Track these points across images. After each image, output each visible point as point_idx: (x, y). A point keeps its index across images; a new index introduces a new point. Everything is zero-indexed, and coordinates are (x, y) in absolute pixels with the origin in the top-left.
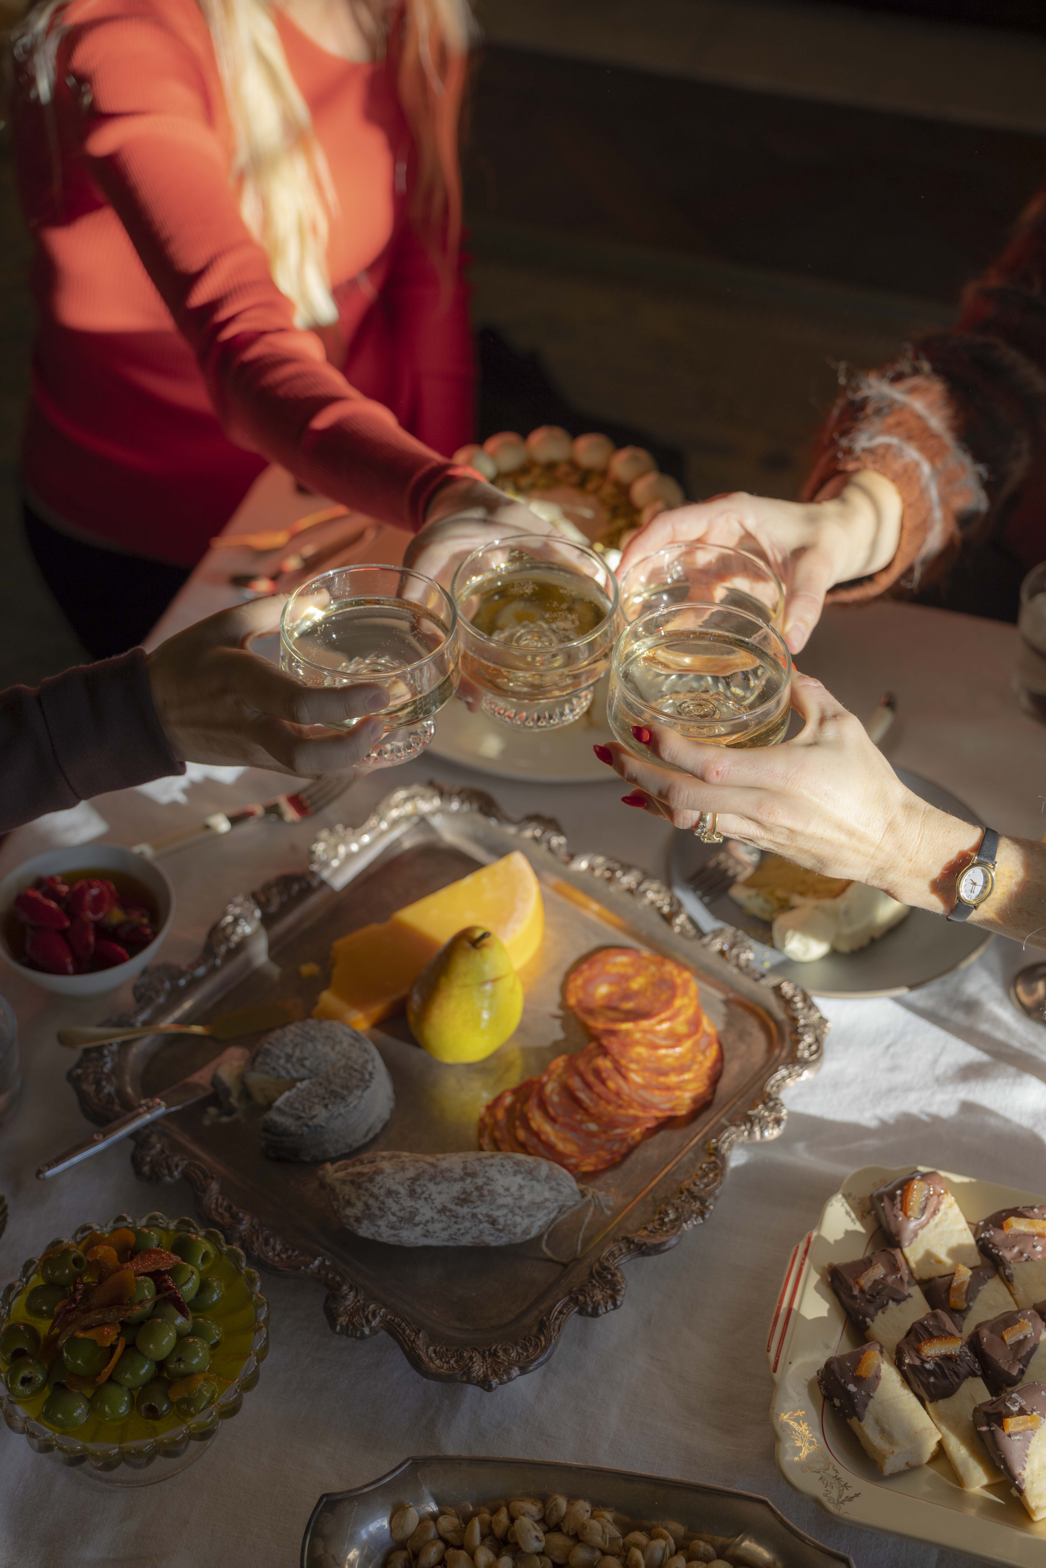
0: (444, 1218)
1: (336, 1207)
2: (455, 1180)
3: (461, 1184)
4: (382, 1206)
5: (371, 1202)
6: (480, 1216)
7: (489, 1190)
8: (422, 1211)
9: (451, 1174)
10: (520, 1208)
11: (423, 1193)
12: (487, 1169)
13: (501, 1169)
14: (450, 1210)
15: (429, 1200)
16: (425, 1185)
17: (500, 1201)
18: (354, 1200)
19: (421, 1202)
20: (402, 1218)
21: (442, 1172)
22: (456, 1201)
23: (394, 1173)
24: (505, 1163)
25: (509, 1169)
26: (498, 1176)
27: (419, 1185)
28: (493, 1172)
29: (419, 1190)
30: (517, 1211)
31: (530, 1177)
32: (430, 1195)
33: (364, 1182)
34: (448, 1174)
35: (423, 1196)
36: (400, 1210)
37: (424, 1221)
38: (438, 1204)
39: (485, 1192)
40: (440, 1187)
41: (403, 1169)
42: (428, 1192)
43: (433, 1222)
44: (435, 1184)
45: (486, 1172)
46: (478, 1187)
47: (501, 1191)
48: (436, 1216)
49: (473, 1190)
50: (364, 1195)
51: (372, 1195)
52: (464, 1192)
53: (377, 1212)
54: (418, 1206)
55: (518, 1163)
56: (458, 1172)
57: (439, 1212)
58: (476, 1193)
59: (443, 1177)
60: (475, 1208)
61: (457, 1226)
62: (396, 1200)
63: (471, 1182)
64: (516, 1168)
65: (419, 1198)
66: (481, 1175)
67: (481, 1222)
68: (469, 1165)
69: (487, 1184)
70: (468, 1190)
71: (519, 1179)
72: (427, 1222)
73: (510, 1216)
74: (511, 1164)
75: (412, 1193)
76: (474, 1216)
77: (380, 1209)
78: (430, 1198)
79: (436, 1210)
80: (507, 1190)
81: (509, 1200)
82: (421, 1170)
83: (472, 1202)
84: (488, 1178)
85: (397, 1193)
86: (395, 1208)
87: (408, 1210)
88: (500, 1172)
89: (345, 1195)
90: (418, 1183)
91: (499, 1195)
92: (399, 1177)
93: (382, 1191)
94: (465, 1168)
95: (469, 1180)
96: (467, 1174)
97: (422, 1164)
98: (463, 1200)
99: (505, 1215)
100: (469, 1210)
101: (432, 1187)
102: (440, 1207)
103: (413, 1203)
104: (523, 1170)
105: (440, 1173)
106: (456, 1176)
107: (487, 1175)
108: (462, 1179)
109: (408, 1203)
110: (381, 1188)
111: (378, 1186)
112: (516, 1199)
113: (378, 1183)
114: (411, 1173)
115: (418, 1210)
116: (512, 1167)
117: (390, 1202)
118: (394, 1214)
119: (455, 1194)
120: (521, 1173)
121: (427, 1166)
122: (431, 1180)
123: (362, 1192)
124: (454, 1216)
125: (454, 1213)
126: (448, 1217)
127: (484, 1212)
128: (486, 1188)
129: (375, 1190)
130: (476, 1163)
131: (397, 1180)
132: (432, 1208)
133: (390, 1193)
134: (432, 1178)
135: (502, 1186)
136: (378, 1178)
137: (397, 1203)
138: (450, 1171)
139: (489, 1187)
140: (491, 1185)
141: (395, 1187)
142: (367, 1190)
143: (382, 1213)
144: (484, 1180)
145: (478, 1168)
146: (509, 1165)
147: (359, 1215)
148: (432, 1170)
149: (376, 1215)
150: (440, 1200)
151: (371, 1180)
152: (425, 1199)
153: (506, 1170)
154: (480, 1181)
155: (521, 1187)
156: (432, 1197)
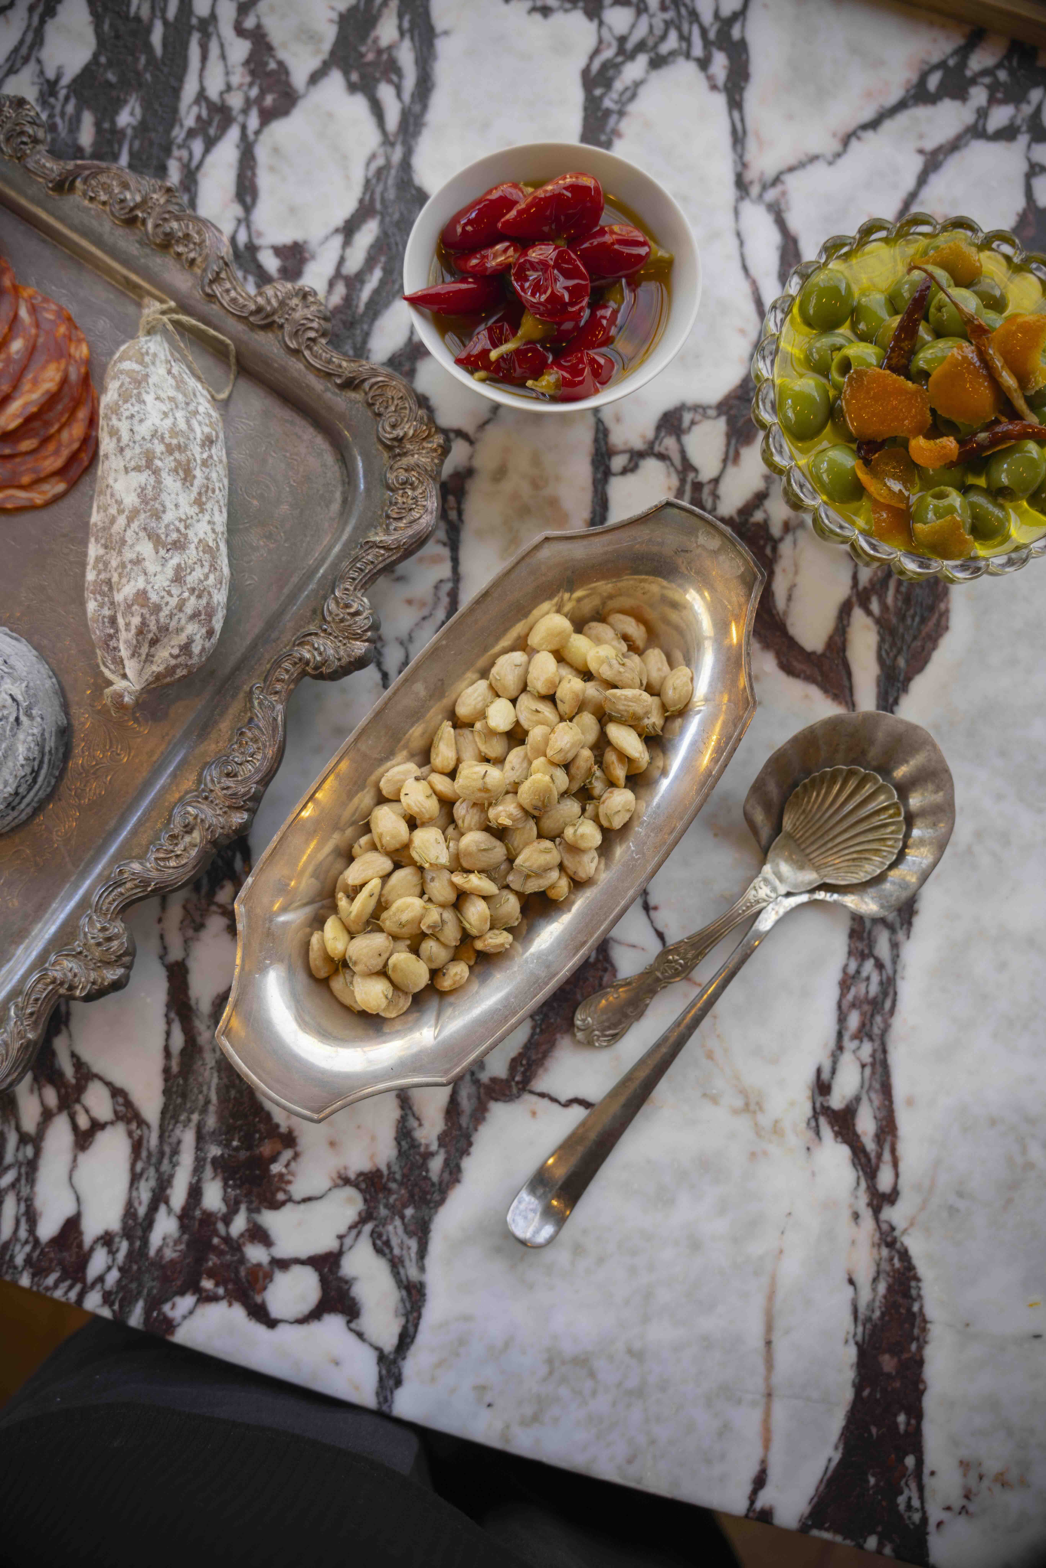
0: (208, 506)
1: (185, 672)
2: (159, 482)
3: (164, 474)
4: (197, 593)
5: (189, 609)
6: (205, 456)
7: (171, 437)
8: (201, 535)
9: (150, 488)
10: (187, 404)
11: (178, 530)
12: (138, 438)
13: (137, 418)
14: (200, 494)
15: (188, 522)
16: (167, 526)
17: (182, 425)
18: (182, 638)
19: (191, 534)
20: (211, 566)
21: (145, 502)
22: (188, 484)
23: (146, 574)
24: (127, 414)
25: (136, 409)
26: (148, 424)
27: (167, 536)
28: (144, 430)
29: (175, 536)
30: (192, 407)
31: (144, 384)
32: (181, 520)
33: (158, 621)
34: (149, 492)
35: (183, 530)
36: (202, 566)
37: (214, 536)
38: (193, 511)
39: (174, 442)
40: (170, 505)
41: (138, 561)
42: (177, 523)
43: (214, 523)
44: (164, 512)
45: (143, 438)
46: (167, 451)
47: (168, 422)
48: (207, 517)
49: (172, 458)
50: (180, 619)
51: (180, 607)
52: (176, 471)
53: (204, 601)
54: (196, 541)
55: (125, 396)
56: (143, 478)
57: (202, 511)
58: (177, 455)
59: (155, 499)
60: (195, 460)
61: (217, 491)
62: (189, 570)
63: (160, 459)
64: (133, 400)
65: (186, 536)
66: (149, 445)
67: (211, 457)
68: (133, 464)
69: (163, 438)
70: (173, 464)
71: (149, 398)
72: (213, 531)
73: (199, 418)
74: (128, 405)
75: (179, 546)
76: (204, 463)
77: (199, 597)
78: (185, 521)
79: (200, 515)
80: (165, 414)
81: (180, 414)
82: (142, 534)
83: (189, 461)
84: (153, 436)
85: (178, 569)
86: (198, 573)
87: (201, 554)
88: (141, 421)
89: (171, 655)
90: (163, 537)
91: (174, 424)
92: (151, 566)
93: (175, 591)
94: (137, 469)
95: (158, 463)
96: (149, 464)
97: (129, 533)
98: (186, 474)
99: (200, 423)
100: (198, 469)
101: (169, 516)
102: (196, 509)
103: (193, 546)
104: (135, 391)
105: (147, 503)
106: (152, 480)
107: (148, 438)
108: (156, 472)
109: (192, 553)
110: (170, 594)
111: (167, 598)
112: (177, 407)
113: (163, 597)
114: (146, 548)
115: (200, 541)
116: (132, 405)
117: (191, 579)
118: (207, 577)
119: (179, 484)
120: (139, 393)
121: (135, 526)
122: (158, 518)
123: (173, 625)
124: (206, 492)
125: (203, 490)
126: (208, 499)
127: (199, 449)
128: (167, 440)
129: (174, 602)
130: (128, 453)
131: (159, 569)
132: (198, 521)
133: (178, 578)
134: (157, 516)
135: (162, 420)
136: (154, 597)
137: (193, 570)
138: (143, 489)
139: (167, 436)
140: (163, 434)
141: (170, 572)
142: (171, 616)
143: (206, 593)
144: (156, 441)
145: (138, 450)
146: (128, 409)
147: (204, 631)
148: (143, 516)
149: (208, 603)
150: (187, 509)
151: (157, 609)
152: (186, 527)
153: (138, 412)
154: (159, 448)
155: (158, 398)
156: (184, 517)
